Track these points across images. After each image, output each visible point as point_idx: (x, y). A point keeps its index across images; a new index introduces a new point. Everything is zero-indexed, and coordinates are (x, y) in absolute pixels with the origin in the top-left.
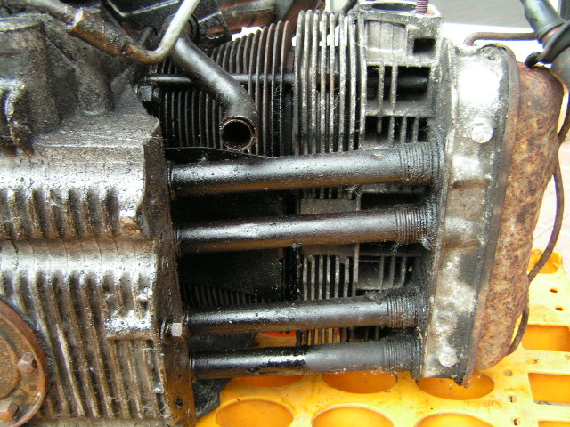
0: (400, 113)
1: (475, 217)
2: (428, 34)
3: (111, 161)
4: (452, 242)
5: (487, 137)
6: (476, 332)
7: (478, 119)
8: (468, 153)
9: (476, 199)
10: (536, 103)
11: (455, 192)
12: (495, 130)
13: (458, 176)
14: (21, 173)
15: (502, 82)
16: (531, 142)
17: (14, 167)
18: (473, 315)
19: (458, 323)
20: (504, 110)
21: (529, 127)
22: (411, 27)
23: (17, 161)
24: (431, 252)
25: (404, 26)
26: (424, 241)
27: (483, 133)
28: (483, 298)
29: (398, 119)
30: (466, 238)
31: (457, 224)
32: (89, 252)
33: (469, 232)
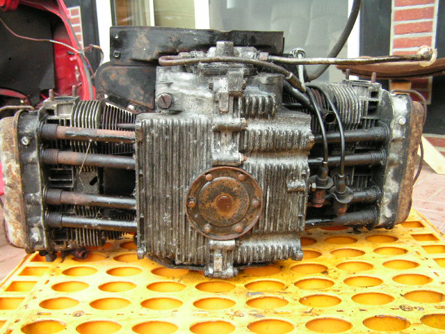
0: (369, 118)
1: (399, 153)
2: (376, 90)
3: (300, 122)
4: (391, 163)
5: (404, 122)
6: (399, 200)
7: (400, 117)
8: (397, 129)
9: (399, 146)
10: (418, 111)
11: (393, 143)
12: (407, 120)
13: (394, 137)
14: (268, 126)
15: (407, 104)
16: (416, 125)
17: (266, 123)
18: (398, 194)
19: (393, 198)
20: (409, 113)
21: (416, 119)
22: (370, 88)
23: (267, 121)
24: (385, 166)
25: (367, 87)
26: (382, 163)
27: (403, 121)
28: (402, 186)
29: (368, 120)
30: (396, 162)
31: (393, 156)
32: (284, 157)
33: (397, 158)
